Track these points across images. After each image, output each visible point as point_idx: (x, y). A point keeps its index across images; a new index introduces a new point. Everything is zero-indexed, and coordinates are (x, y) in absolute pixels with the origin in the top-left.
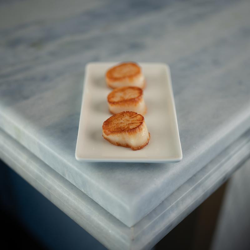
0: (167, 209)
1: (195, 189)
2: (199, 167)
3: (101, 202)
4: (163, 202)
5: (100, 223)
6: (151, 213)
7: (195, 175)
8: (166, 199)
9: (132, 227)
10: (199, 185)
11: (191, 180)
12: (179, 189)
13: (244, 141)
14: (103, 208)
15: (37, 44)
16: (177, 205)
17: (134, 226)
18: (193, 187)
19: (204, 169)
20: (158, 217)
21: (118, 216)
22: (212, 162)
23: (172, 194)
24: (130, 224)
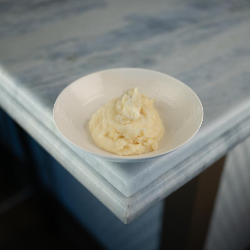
0: (156, 187)
1: (179, 174)
2: (183, 158)
3: (109, 179)
4: (154, 181)
5: (107, 193)
6: (144, 189)
7: (180, 164)
8: (156, 180)
9: (129, 197)
10: (183, 171)
11: (176, 167)
12: (166, 173)
13: (222, 140)
14: (110, 183)
15: (72, 58)
16: (164, 184)
17: (130, 197)
18: (177, 172)
19: (187, 159)
20: (148, 192)
21: (120, 190)
22: (194, 154)
23: (161, 176)
24: (128, 195)
